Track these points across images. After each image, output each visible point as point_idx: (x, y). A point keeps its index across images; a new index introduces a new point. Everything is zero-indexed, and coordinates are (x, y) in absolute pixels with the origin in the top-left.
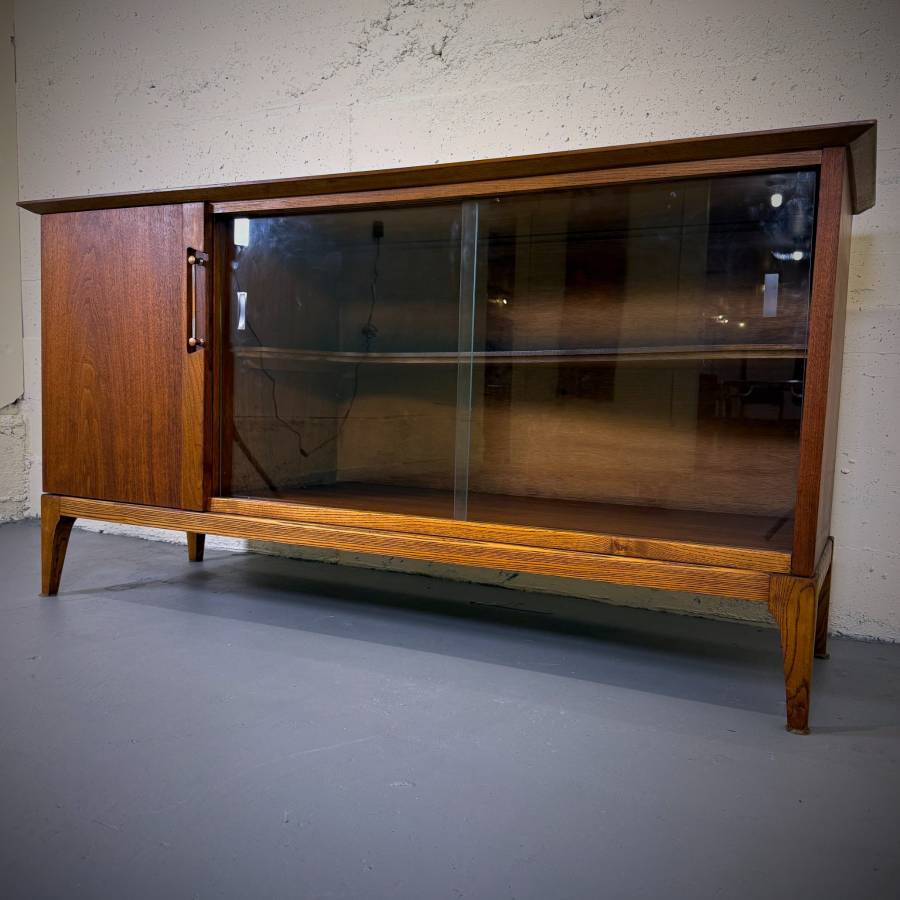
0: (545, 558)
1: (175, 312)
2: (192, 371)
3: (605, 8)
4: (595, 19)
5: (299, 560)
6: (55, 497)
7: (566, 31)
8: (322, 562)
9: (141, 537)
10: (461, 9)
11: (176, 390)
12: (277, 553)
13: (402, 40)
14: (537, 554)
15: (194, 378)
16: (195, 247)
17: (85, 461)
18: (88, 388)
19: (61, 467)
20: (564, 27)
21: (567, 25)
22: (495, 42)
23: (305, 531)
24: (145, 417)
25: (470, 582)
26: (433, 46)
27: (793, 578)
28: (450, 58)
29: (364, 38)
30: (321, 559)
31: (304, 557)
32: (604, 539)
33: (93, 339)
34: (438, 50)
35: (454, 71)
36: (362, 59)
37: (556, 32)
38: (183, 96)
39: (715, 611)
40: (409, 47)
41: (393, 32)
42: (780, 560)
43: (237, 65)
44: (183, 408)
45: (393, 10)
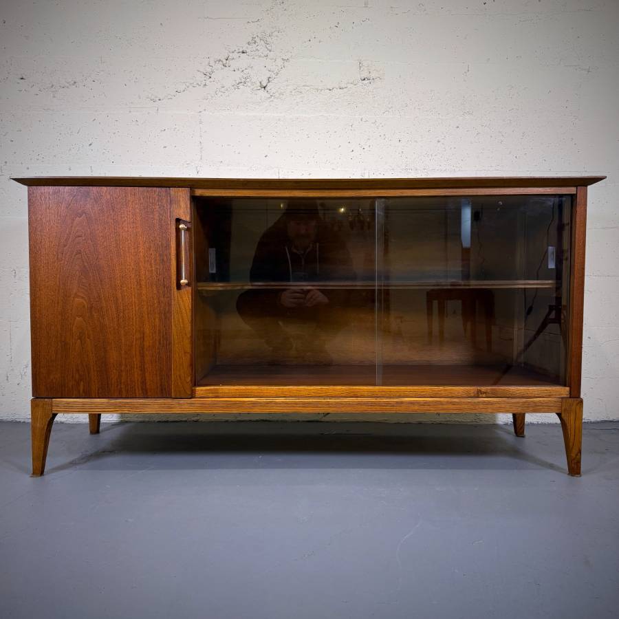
0: (441, 403)
1: (164, 261)
2: (181, 302)
3: (373, 75)
4: (366, 82)
5: (167, 422)
6: (46, 400)
7: (349, 86)
8: (186, 421)
9: (18, 420)
10: (279, 62)
11: (166, 315)
12: (147, 420)
13: (238, 75)
14: (437, 402)
15: (183, 307)
16: (183, 218)
17: (78, 370)
18: (79, 316)
19: (52, 377)
20: (348, 83)
21: (350, 81)
22: (304, 86)
23: (276, 403)
24: (138, 335)
25: (298, 421)
26: (261, 83)
27: (573, 399)
28: (273, 91)
29: (209, 69)
30: (184, 419)
31: (171, 419)
32: (472, 389)
33: (84, 281)
34: (265, 85)
35: (275, 100)
36: (207, 83)
37: (343, 86)
38: (53, 89)
39: (448, 419)
40: (243, 80)
41: (232, 69)
42: (564, 391)
43: (102, 73)
44: (173, 327)
45: (231, 55)
